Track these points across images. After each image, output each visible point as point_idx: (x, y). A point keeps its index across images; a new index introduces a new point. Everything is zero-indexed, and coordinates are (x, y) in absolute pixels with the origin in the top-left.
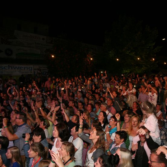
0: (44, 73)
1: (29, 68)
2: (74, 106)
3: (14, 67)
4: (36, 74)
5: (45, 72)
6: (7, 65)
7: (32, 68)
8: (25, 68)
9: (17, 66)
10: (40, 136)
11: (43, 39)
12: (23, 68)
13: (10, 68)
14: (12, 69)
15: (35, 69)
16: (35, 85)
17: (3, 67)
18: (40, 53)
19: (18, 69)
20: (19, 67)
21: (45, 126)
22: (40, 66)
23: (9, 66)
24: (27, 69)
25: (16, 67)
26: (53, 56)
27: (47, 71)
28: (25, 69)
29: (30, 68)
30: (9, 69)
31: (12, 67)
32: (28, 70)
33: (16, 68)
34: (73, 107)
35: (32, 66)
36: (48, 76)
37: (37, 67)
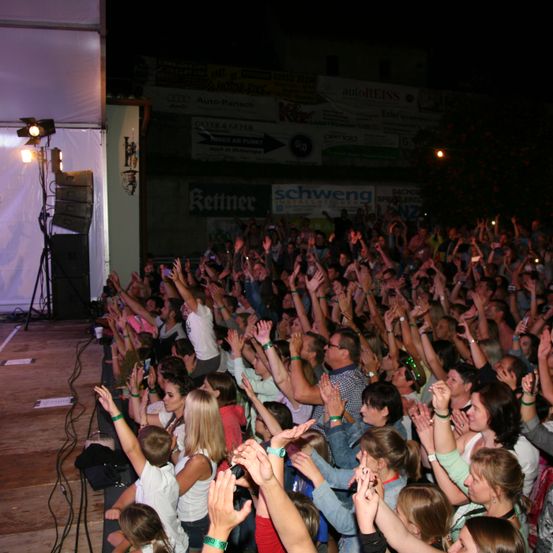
0: (411, 210)
1: (362, 194)
2: (501, 321)
3: (315, 192)
4: (383, 212)
5: (412, 206)
6: (294, 187)
7: (370, 193)
8: (348, 194)
9: (326, 188)
10: (386, 408)
11: (409, 98)
12: (343, 194)
13: (305, 195)
14: (309, 197)
15: (380, 199)
16: (379, 249)
17: (284, 193)
18: (396, 146)
19: (327, 197)
20: (329, 192)
21: (411, 383)
22: (397, 188)
23: (300, 188)
24: (356, 198)
25: (322, 192)
26: (440, 154)
27: (420, 205)
28: (348, 198)
29: (366, 196)
30: (301, 197)
31: (309, 192)
32: (360, 200)
33: (323, 197)
34: (497, 321)
35: (371, 188)
36: (421, 219)
37: (387, 190)
